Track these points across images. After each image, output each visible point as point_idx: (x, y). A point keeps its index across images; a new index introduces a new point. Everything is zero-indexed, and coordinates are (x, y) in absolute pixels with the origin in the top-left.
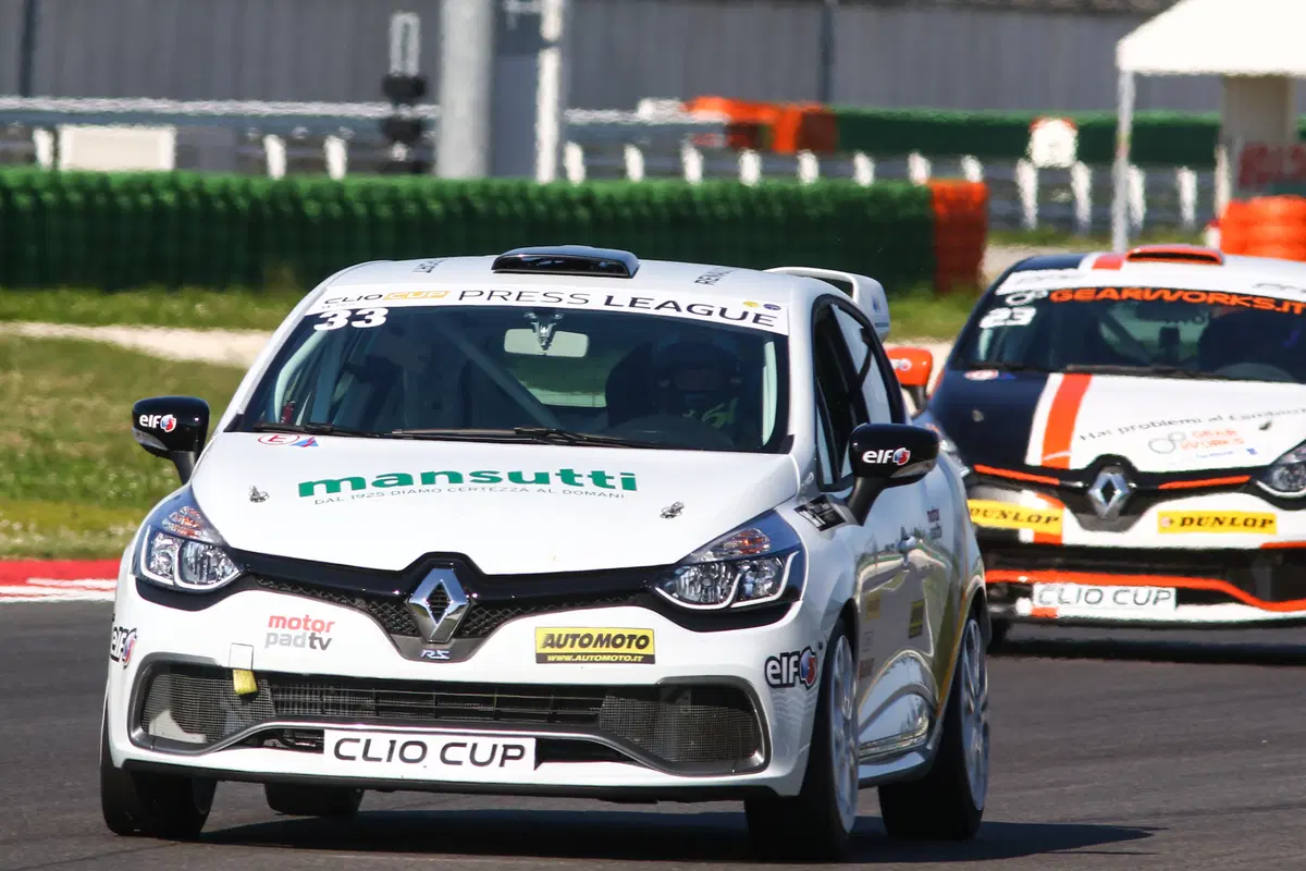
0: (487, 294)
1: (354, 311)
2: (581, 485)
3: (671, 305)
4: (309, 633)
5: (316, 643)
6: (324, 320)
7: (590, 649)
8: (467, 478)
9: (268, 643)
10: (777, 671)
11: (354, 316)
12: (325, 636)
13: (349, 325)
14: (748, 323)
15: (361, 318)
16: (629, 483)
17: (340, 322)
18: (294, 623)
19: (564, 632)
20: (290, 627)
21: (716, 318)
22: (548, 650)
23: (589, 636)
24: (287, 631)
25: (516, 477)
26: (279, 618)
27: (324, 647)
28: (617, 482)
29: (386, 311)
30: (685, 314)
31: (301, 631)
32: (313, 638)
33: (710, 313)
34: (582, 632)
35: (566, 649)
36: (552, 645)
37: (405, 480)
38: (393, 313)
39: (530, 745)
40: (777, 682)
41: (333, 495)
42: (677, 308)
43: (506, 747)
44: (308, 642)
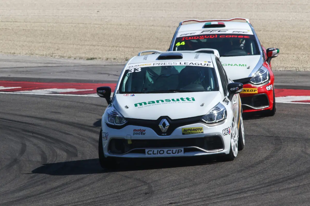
0: (158, 64)
1: (135, 69)
2: (185, 101)
3: (192, 63)
4: (141, 132)
5: (142, 134)
6: (130, 71)
7: (192, 131)
8: (165, 101)
9: (134, 134)
10: (224, 132)
11: (135, 70)
12: (144, 132)
13: (134, 71)
14: (206, 66)
15: (136, 70)
16: (193, 100)
17: (133, 71)
18: (138, 131)
19: (187, 129)
20: (137, 131)
21: (200, 65)
22: (185, 132)
23: (192, 129)
24: (137, 132)
25: (173, 100)
26: (135, 130)
27: (144, 134)
28: (191, 99)
29: (141, 68)
30: (194, 65)
31: (139, 132)
32: (142, 133)
33: (199, 65)
34: (190, 128)
35: (188, 132)
36: (185, 131)
37: (153, 102)
38: (142, 69)
39: (183, 149)
40: (225, 134)
41: (141, 106)
42: (193, 64)
43: (178, 150)
44: (141, 134)
